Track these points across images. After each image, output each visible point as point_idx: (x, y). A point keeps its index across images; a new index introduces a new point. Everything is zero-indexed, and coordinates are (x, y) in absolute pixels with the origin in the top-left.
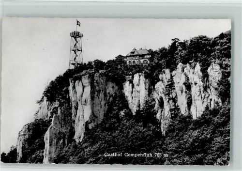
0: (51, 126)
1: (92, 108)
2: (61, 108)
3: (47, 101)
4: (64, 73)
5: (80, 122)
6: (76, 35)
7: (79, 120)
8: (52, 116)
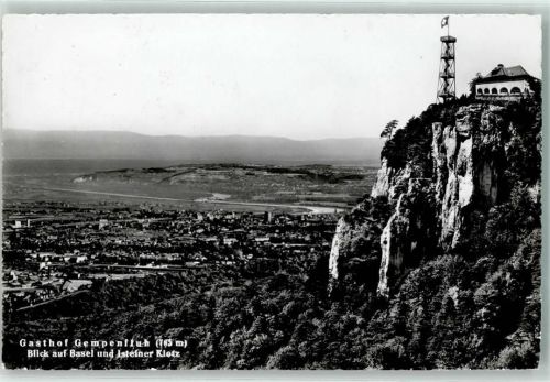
0: (394, 216)
1: (476, 181)
2: (413, 181)
3: (388, 166)
4: (424, 113)
5: (452, 208)
6: (449, 41)
7: (449, 205)
8: (396, 197)
